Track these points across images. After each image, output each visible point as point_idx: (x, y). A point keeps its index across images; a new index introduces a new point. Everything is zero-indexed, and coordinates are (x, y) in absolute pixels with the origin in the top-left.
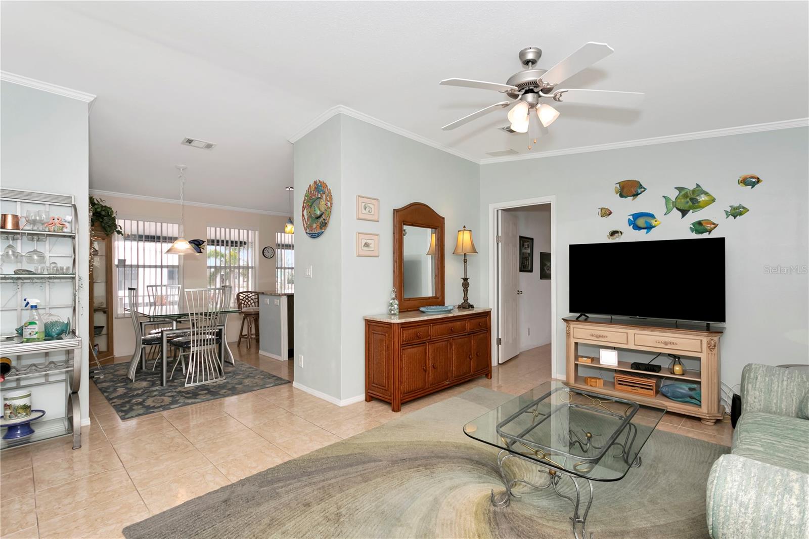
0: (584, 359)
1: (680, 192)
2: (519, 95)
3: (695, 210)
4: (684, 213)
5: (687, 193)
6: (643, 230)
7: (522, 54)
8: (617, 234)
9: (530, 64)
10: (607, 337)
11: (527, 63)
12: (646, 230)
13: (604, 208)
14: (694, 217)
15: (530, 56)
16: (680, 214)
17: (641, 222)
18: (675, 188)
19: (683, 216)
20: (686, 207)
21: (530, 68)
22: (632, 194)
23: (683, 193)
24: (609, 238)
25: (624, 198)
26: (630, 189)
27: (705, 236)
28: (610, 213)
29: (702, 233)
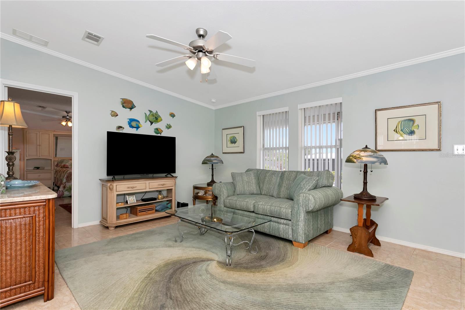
0: (119, 204)
1: (150, 113)
2: (196, 53)
3: (155, 123)
4: (152, 123)
5: (153, 114)
6: (134, 128)
7: (197, 31)
8: (121, 129)
9: (202, 37)
10: (136, 187)
11: (200, 36)
12: (136, 129)
13: (114, 111)
14: (155, 126)
15: (202, 32)
16: (150, 123)
17: (134, 124)
18: (149, 110)
19: (151, 124)
20: (152, 121)
21: (201, 39)
22: (129, 108)
23: (152, 113)
24: (117, 130)
25: (125, 108)
26: (128, 104)
27: (159, 135)
28: (117, 115)
29: (158, 134)
